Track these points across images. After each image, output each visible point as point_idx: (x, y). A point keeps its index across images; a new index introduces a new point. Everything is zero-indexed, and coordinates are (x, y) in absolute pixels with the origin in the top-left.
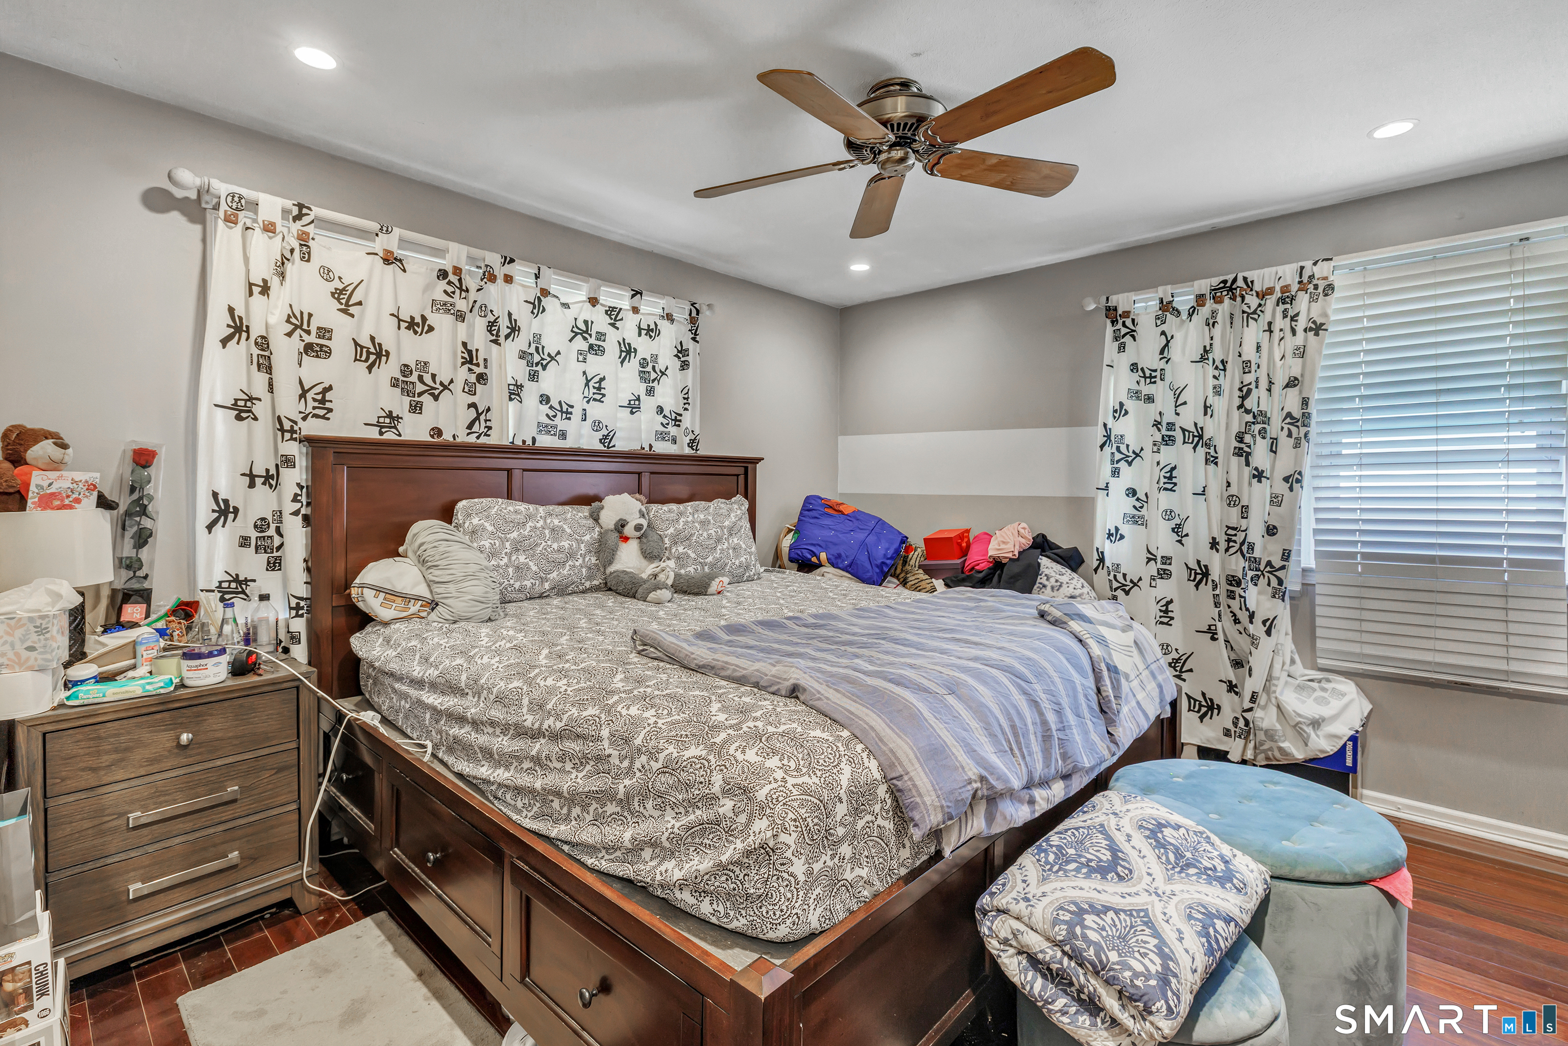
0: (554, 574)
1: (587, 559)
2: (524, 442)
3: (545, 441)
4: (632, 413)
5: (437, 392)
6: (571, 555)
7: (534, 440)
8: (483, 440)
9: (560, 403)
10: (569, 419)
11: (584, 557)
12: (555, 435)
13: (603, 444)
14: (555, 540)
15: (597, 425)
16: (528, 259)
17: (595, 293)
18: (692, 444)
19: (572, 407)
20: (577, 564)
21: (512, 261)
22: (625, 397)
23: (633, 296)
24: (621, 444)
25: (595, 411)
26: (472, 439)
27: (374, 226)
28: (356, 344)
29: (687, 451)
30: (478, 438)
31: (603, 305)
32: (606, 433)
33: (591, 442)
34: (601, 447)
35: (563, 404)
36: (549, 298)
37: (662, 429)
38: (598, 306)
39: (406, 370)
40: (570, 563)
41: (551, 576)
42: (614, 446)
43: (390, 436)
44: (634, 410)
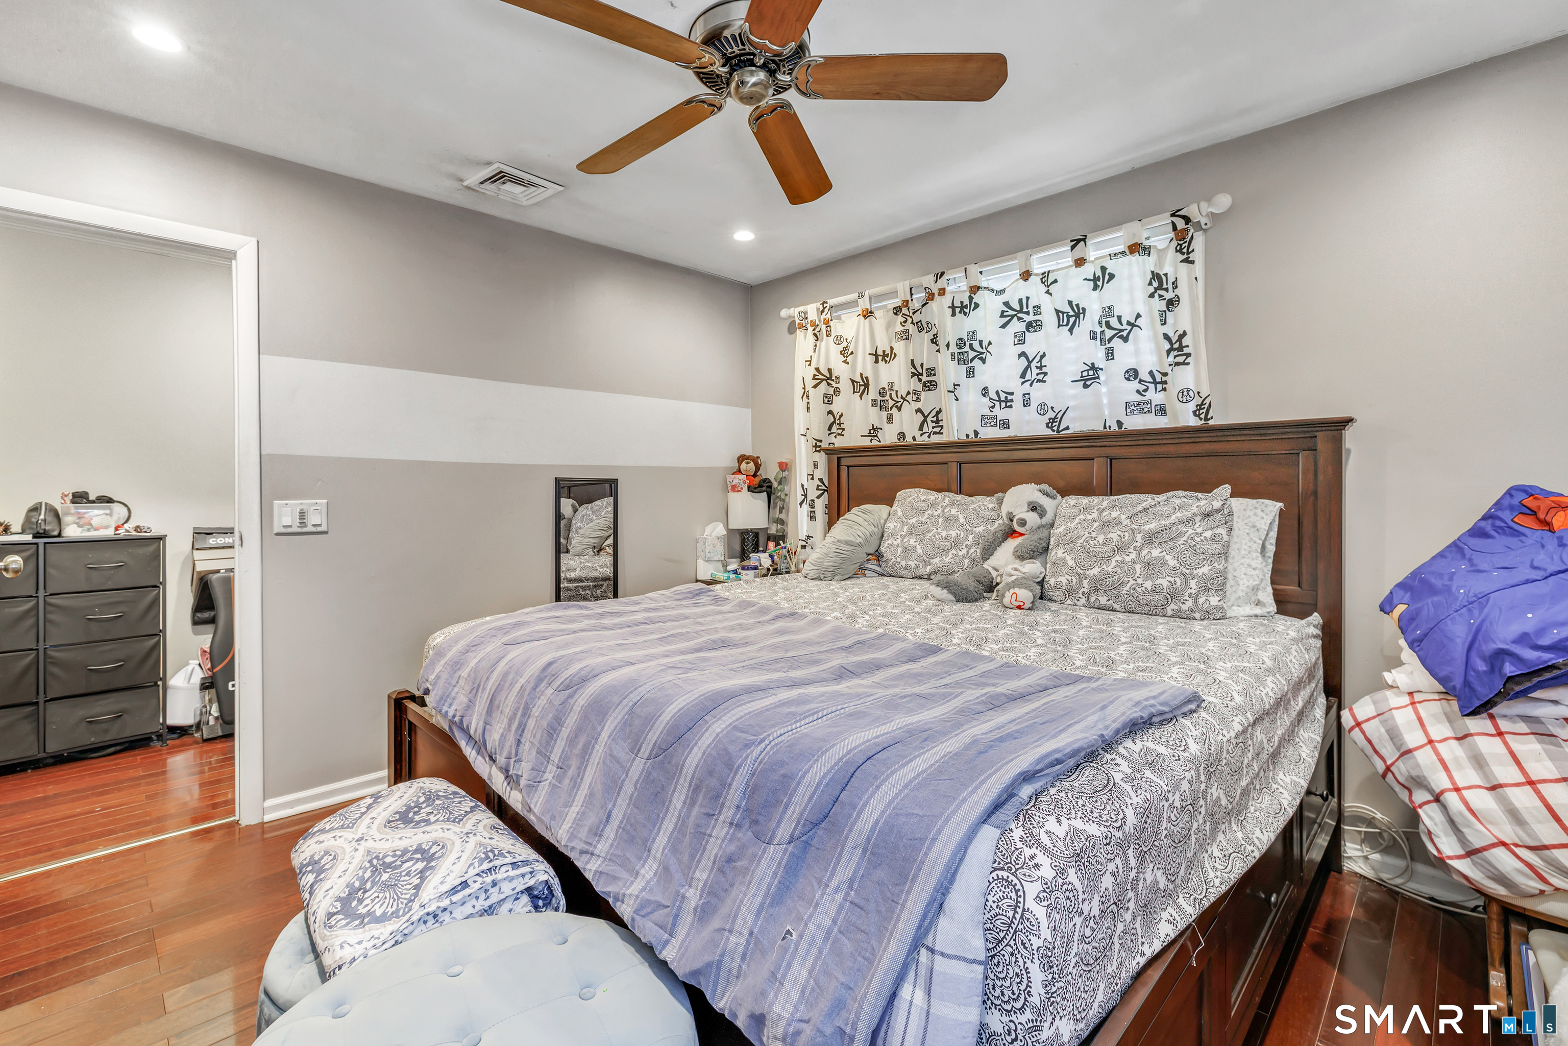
0: (937, 560)
1: (972, 551)
2: (967, 436)
3: (990, 433)
4: (1086, 386)
5: (899, 404)
6: (956, 544)
7: (976, 433)
8: (935, 439)
9: (997, 393)
10: (1011, 407)
11: (969, 548)
12: (995, 425)
13: (1051, 428)
14: (946, 528)
15: (1042, 409)
16: (954, 267)
17: (1026, 265)
18: (1202, 410)
19: (1012, 394)
20: (960, 553)
21: (943, 274)
22: (1076, 369)
23: (1073, 248)
24: (1075, 424)
25: (1038, 393)
26: (925, 439)
27: (854, 296)
28: (853, 381)
29: (1193, 422)
30: (929, 437)
31: (1037, 275)
32: (1052, 415)
33: (1036, 427)
34: (1049, 432)
35: (1001, 393)
36: (980, 292)
37: (1139, 398)
38: (1032, 278)
39: (882, 393)
40: (954, 551)
41: (934, 561)
42: (1067, 428)
43: (875, 443)
44: (1088, 383)
